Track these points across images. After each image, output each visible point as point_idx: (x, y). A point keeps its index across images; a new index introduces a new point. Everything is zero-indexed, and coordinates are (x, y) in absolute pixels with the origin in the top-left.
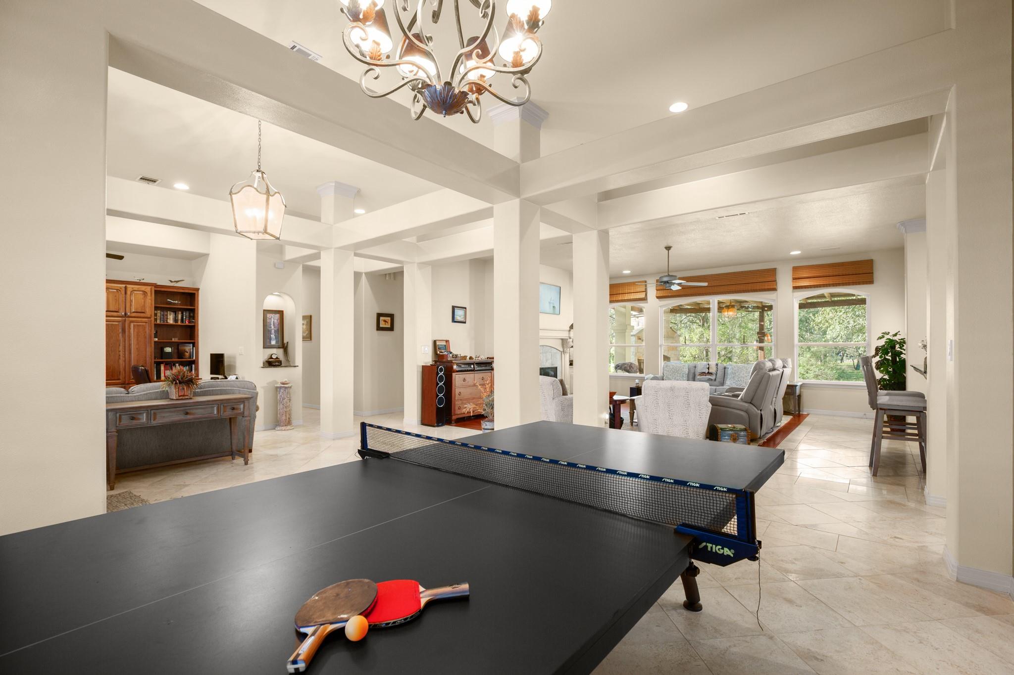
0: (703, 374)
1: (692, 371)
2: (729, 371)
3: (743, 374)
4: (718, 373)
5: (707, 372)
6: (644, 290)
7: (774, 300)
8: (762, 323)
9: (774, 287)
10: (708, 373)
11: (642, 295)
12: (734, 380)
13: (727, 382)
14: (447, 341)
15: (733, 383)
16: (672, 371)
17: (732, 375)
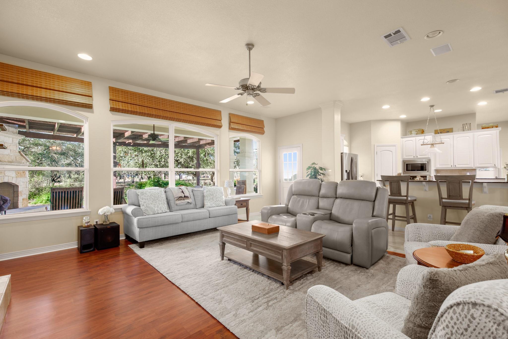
0: (181, 198)
4: (191, 196)
5: (183, 196)
6: (89, 94)
10: (185, 197)
11: (87, 100)
13: (205, 204)
15: (213, 203)
16: (151, 199)
17: (212, 197)
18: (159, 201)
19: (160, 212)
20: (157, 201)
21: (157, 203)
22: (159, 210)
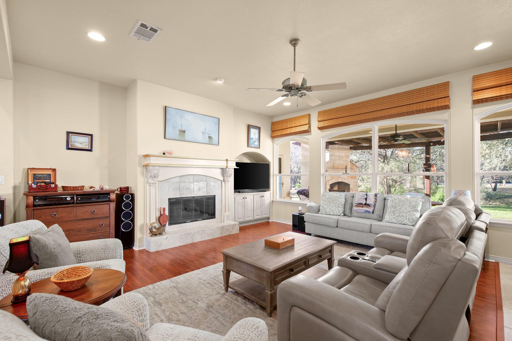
0: (360, 205)
1: (349, 201)
2: (389, 203)
3: (406, 208)
4: (377, 204)
5: (364, 203)
6: (307, 122)
7: (447, 120)
8: (428, 156)
9: (446, 104)
10: (366, 204)
11: (306, 128)
12: (394, 214)
13: (386, 216)
14: (54, 170)
15: (393, 218)
16: (328, 201)
17: (393, 209)
18: (333, 204)
19: (332, 213)
20: (332, 203)
21: (331, 205)
22: (331, 212)
